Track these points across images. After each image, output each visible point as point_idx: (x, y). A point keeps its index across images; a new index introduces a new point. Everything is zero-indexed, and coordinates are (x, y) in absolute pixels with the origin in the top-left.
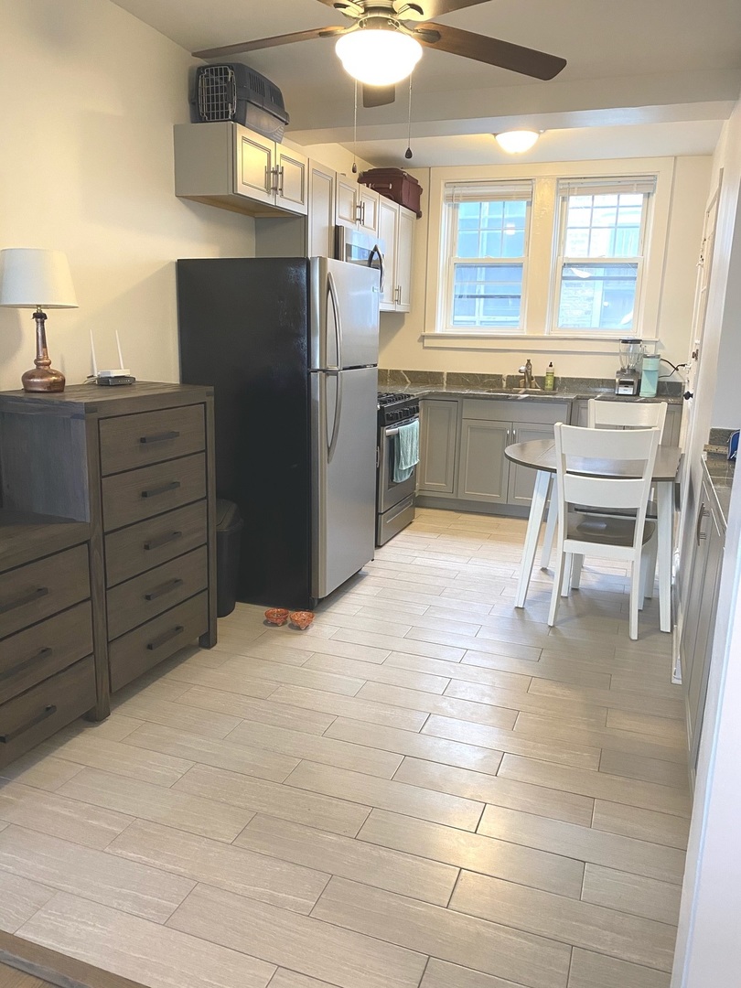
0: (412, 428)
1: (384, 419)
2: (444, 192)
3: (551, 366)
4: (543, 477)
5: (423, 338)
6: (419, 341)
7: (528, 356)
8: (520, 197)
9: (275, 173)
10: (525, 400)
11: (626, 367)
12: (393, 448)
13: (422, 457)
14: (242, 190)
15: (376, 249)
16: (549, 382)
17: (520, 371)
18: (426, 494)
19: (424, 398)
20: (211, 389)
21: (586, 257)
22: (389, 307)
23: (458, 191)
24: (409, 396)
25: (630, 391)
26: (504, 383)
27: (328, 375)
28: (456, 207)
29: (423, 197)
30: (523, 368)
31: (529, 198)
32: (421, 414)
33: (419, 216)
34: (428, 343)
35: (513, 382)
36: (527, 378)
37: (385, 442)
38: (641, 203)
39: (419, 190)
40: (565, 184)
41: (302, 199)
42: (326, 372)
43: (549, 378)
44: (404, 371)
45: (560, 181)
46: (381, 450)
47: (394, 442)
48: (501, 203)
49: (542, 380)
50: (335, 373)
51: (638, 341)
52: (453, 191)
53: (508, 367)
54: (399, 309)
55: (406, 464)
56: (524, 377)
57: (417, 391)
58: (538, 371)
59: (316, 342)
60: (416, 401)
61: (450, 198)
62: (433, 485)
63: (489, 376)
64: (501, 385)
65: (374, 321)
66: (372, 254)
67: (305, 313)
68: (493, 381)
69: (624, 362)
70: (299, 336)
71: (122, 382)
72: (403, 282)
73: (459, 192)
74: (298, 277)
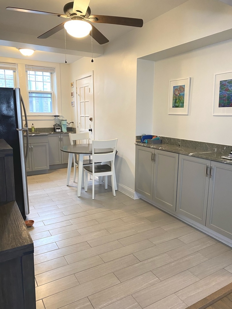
3: (33, 124)
10: (34, 136)
21: (35, 90)
25: (60, 130)
38: (49, 75)
40: (28, 67)
43: (33, 128)
45: (26, 66)
58: (29, 126)
69: (55, 122)
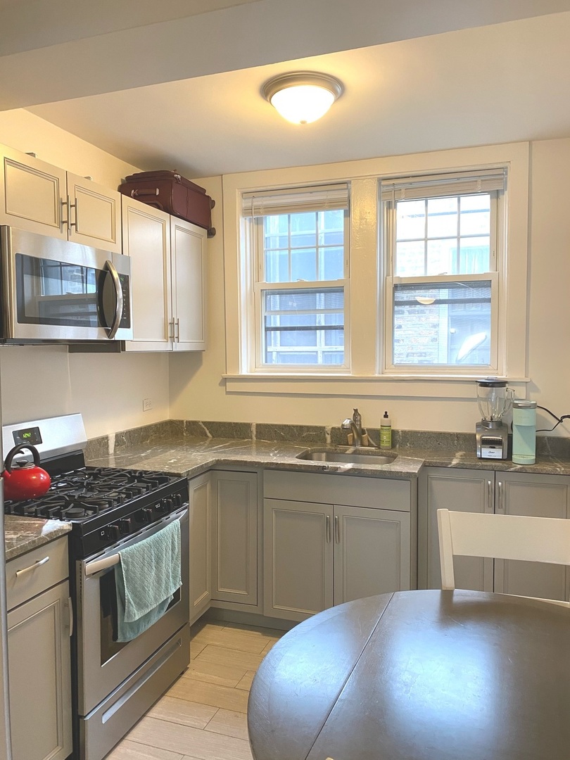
2: (240, 203)
3: (386, 416)
5: (225, 381)
6: (220, 384)
7: (355, 403)
10: (348, 472)
11: (488, 419)
16: (386, 438)
17: (346, 421)
21: (423, 275)
23: (258, 202)
24: (175, 475)
25: (497, 453)
26: (328, 438)
28: (259, 222)
29: (214, 210)
30: (349, 418)
31: (346, 206)
33: (211, 233)
34: (231, 386)
35: (340, 436)
36: (356, 432)
38: (488, 206)
39: (212, 203)
40: (389, 185)
43: (385, 431)
44: (204, 423)
45: (383, 183)
49: (376, 434)
51: (502, 384)
52: (252, 202)
53: (335, 417)
56: (353, 430)
58: (367, 424)
61: (247, 212)
62: (229, 593)
63: (309, 428)
64: (325, 440)
68: (314, 434)
69: (485, 412)
73: (260, 203)
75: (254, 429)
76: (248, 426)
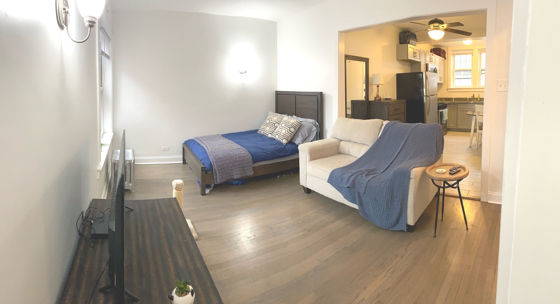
0: (446, 110)
1: (439, 108)
2: (451, 53)
3: (479, 95)
4: (474, 117)
5: (448, 89)
6: (447, 90)
7: (473, 93)
8: (470, 54)
9: (415, 53)
10: (472, 103)
12: (441, 115)
13: (448, 117)
14: (409, 58)
15: (435, 68)
16: (479, 99)
17: (471, 97)
18: (450, 128)
19: (449, 104)
20: (405, 100)
22: (439, 82)
23: (455, 52)
24: (445, 103)
27: (427, 97)
28: (454, 56)
29: (446, 54)
30: (472, 96)
31: (472, 54)
32: (448, 107)
33: (445, 59)
34: (449, 90)
35: (470, 99)
36: (473, 98)
37: (439, 113)
39: (445, 53)
41: (420, 58)
42: (427, 96)
44: (444, 98)
45: (480, 50)
46: (439, 115)
47: (442, 113)
48: (465, 55)
49: (477, 99)
50: (429, 96)
53: (469, 96)
54: (441, 82)
55: (445, 119)
56: (472, 98)
57: (447, 102)
58: (476, 97)
59: (424, 90)
60: (446, 104)
61: (453, 54)
62: (451, 125)
63: (464, 98)
64: (467, 101)
65: (436, 86)
66: (435, 69)
67: (422, 84)
68: (466, 99)
70: (421, 89)
71: (389, 99)
72: (442, 76)
74: (420, 76)
75: (453, 99)
76: (453, 98)
